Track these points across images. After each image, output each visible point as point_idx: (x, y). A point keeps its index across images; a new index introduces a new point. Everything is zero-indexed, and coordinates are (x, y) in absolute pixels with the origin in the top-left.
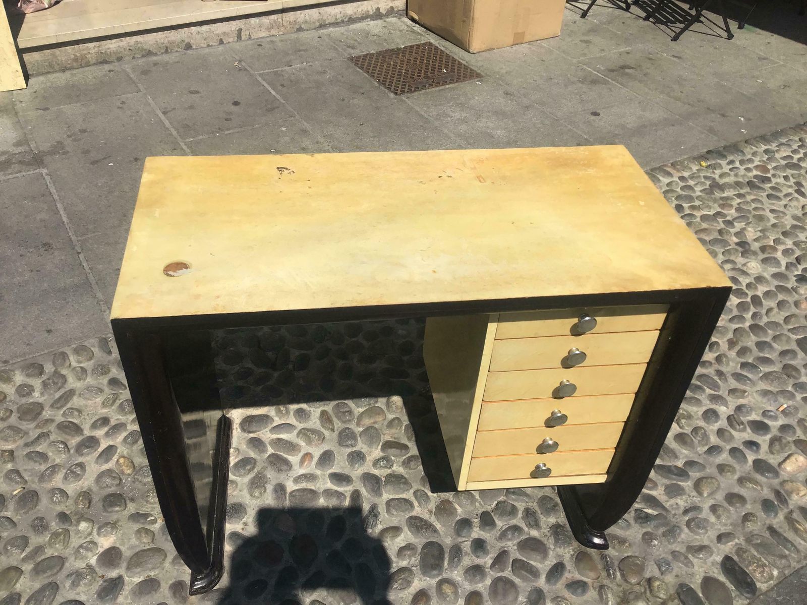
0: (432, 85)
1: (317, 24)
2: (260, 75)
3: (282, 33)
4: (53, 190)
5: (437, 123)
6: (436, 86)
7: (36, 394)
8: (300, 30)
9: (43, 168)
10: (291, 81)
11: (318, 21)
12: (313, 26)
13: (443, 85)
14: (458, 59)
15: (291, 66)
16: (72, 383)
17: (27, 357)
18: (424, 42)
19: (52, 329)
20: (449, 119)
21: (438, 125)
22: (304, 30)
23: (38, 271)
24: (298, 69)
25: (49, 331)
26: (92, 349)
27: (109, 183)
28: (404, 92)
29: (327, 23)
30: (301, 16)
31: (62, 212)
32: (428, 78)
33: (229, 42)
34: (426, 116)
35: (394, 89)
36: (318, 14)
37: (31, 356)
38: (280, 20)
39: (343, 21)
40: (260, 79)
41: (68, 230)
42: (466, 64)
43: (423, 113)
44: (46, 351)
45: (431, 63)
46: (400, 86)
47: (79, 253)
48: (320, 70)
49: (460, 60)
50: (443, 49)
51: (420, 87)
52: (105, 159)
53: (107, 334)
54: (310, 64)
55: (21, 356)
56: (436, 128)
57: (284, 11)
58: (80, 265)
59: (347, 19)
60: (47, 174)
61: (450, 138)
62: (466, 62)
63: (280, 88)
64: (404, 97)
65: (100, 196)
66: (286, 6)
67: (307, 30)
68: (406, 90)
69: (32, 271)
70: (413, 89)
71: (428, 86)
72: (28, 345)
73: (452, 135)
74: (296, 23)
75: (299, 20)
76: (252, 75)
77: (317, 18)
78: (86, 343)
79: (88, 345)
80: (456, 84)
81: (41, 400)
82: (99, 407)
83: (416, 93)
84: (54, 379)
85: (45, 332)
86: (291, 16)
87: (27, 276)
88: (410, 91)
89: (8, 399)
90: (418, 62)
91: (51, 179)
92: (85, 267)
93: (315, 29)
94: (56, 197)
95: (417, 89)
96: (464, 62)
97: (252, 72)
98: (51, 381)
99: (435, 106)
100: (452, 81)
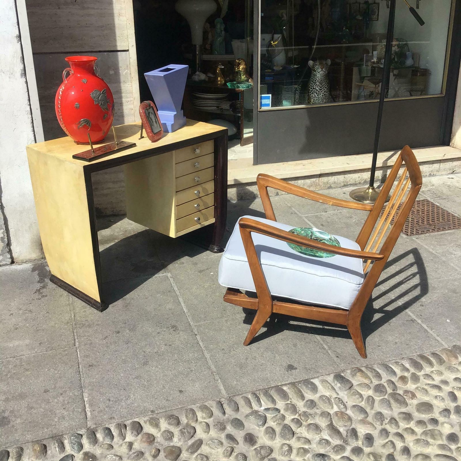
0: (434, 230)
1: (342, 184)
2: (306, 217)
3: (317, 189)
4: (176, 289)
5: (444, 259)
6: (438, 231)
7: (175, 439)
8: (330, 187)
9: (168, 273)
10: (328, 222)
11: (343, 182)
12: (339, 186)
13: (443, 230)
14: (451, 212)
15: (326, 212)
16: (200, 434)
17: (167, 409)
18: (422, 199)
19: (183, 390)
20: (453, 256)
21: (445, 260)
22: (333, 188)
23: (170, 345)
24: (332, 214)
25: (181, 391)
26: (211, 409)
27: (212, 286)
28: (413, 234)
29: (349, 184)
30: (332, 179)
31: (183, 304)
32: (430, 225)
33: (282, 194)
34: (434, 252)
35: (405, 232)
36: (343, 178)
37: (170, 409)
38: (317, 181)
39: (360, 183)
40: (306, 220)
41: (188, 318)
42: (458, 216)
43: (431, 250)
44: (180, 407)
45: (430, 214)
46: (409, 230)
47: (196, 335)
48: (348, 215)
49: (453, 213)
50: (438, 205)
51: (425, 231)
52: (207, 269)
53: (221, 399)
54: (340, 211)
55: (163, 409)
56: (444, 262)
57: (320, 176)
58: (198, 343)
59: (363, 182)
60: (171, 277)
61: (457, 270)
62: (458, 215)
63: (321, 227)
64: (414, 238)
65: (207, 295)
66: (323, 172)
67: (335, 188)
68: (415, 233)
69: (166, 345)
70: (420, 232)
71: (431, 230)
72: (167, 400)
73: (458, 269)
74: (328, 184)
75: (330, 181)
76: (301, 217)
77: (342, 180)
78: (206, 404)
79: (208, 405)
80: (453, 231)
81: (179, 444)
82: (221, 456)
83: (423, 235)
84: (188, 429)
85: (178, 392)
86: (325, 179)
87: (163, 348)
88: (417, 233)
89: (156, 441)
90: (420, 213)
91: (174, 280)
92: (201, 345)
93: (340, 187)
94: (178, 293)
95: (423, 232)
96: (456, 215)
97: (300, 215)
98: (186, 430)
99: (440, 245)
100: (450, 229)
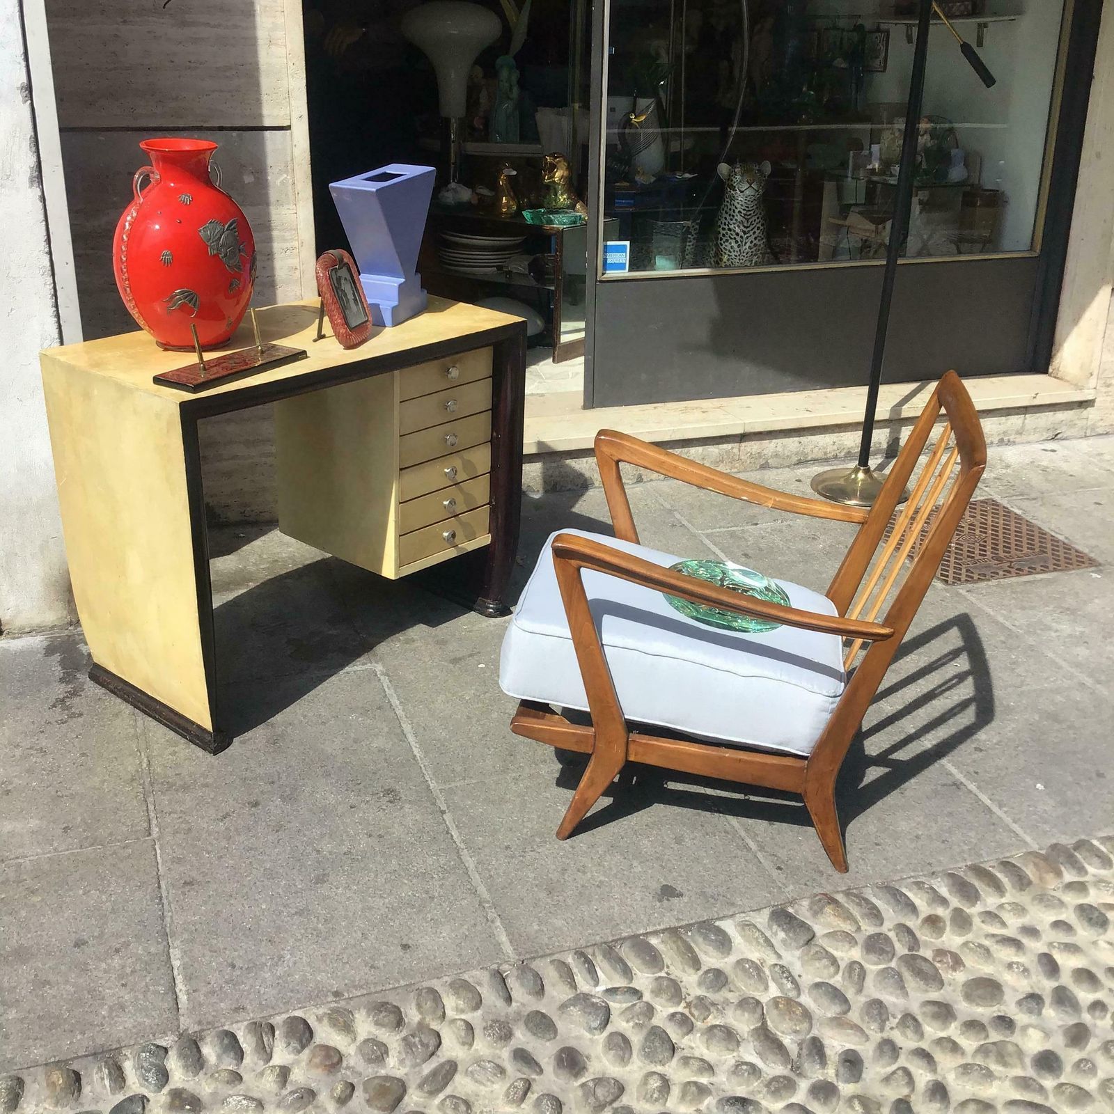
0: (1010, 572)
1: (795, 459)
2: (708, 536)
3: (736, 470)
4: (395, 701)
5: (1031, 640)
6: (1018, 575)
7: (392, 1061)
8: (765, 466)
9: (377, 662)
10: (761, 549)
11: (797, 454)
12: (787, 463)
13: (1030, 573)
14: (1048, 530)
15: (757, 524)
16: (452, 1048)
17: (373, 990)
18: (982, 498)
19: (410, 942)
20: (1053, 634)
21: (1034, 643)
22: (772, 468)
23: (380, 836)
24: (769, 530)
25: (405, 947)
26: (478, 988)
27: (482, 696)
28: (960, 580)
29: (809, 458)
30: (770, 446)
31: (411, 738)
32: (999, 559)
33: (651, 480)
34: (1008, 624)
35: (942, 575)
36: (797, 444)
37: (379, 988)
38: (736, 450)
39: (836, 457)
40: (707, 542)
41: (424, 771)
42: (1066, 541)
43: (1001, 619)
44: (402, 983)
45: (1000, 534)
46: (951, 570)
47: (443, 812)
48: (807, 533)
49: (1053, 534)
50: (1019, 512)
51: (988, 573)
52: (471, 655)
53: (501, 964)
54: (788, 523)
55: (361, 987)
56: (1031, 647)
57: (743, 437)
58: (447, 833)
59: (843, 454)
60: (383, 674)
61: (1060, 668)
62: (1066, 538)
63: (743, 559)
64: (962, 589)
65: (469, 717)
66: (749, 429)
67: (777, 468)
68: (963, 578)
69: (370, 836)
70: (976, 577)
71: (1001, 573)
72: (372, 967)
73: (1064, 664)
74: (760, 457)
75: (765, 452)
76: (693, 536)
77: (795, 450)
78: (466, 977)
79: (471, 981)
80: (1055, 574)
81: (400, 1073)
82: (500, 1102)
83: (982, 584)
84: (422, 1036)
85: (400, 948)
86: (753, 447)
87: (363, 843)
88: (970, 579)
89: (344, 1064)
90: (977, 532)
91: (390, 681)
92: (455, 837)
93: (789, 467)
94: (400, 712)
95: (983, 577)
96: (1061, 538)
97: (693, 529)
98: (417, 1039)
99: (1023, 608)
100: (1045, 569)
